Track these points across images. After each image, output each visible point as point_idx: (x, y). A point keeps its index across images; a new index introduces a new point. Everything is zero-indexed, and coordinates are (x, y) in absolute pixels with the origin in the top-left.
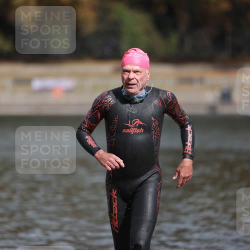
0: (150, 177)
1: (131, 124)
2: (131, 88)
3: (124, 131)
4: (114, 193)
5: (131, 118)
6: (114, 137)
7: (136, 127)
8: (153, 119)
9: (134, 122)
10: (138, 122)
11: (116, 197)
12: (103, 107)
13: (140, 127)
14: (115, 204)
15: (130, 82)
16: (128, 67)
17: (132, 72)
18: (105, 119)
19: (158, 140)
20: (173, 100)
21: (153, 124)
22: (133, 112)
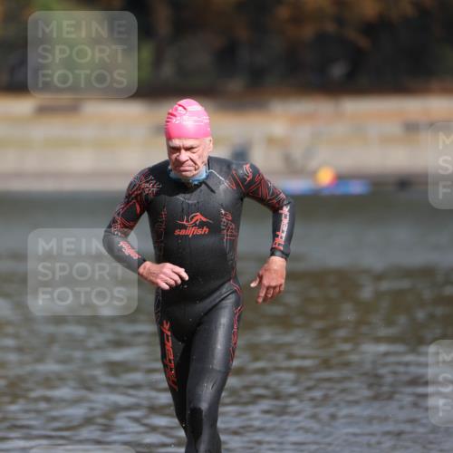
0: (223, 299)
1: (187, 221)
3: (177, 232)
4: (167, 327)
5: (188, 211)
6: (161, 242)
7: (196, 226)
8: (223, 212)
9: (192, 219)
10: (199, 217)
11: (169, 333)
12: (144, 194)
14: (169, 345)
18: (149, 214)
19: (233, 243)
20: (254, 177)
21: (224, 220)
22: (190, 202)
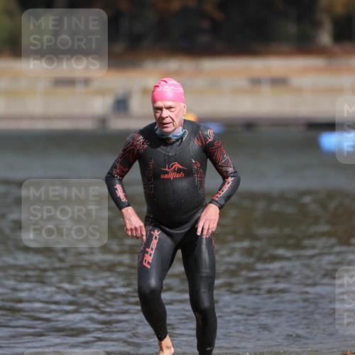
1: (169, 168)
2: (167, 127)
3: (162, 176)
5: (169, 160)
6: (152, 184)
7: (175, 171)
8: (194, 161)
9: (172, 166)
10: (177, 165)
12: (136, 149)
13: (179, 171)
15: (165, 121)
16: (159, 104)
17: (164, 110)
18: (139, 162)
19: (202, 182)
20: (214, 141)
21: (195, 167)
22: (170, 154)
